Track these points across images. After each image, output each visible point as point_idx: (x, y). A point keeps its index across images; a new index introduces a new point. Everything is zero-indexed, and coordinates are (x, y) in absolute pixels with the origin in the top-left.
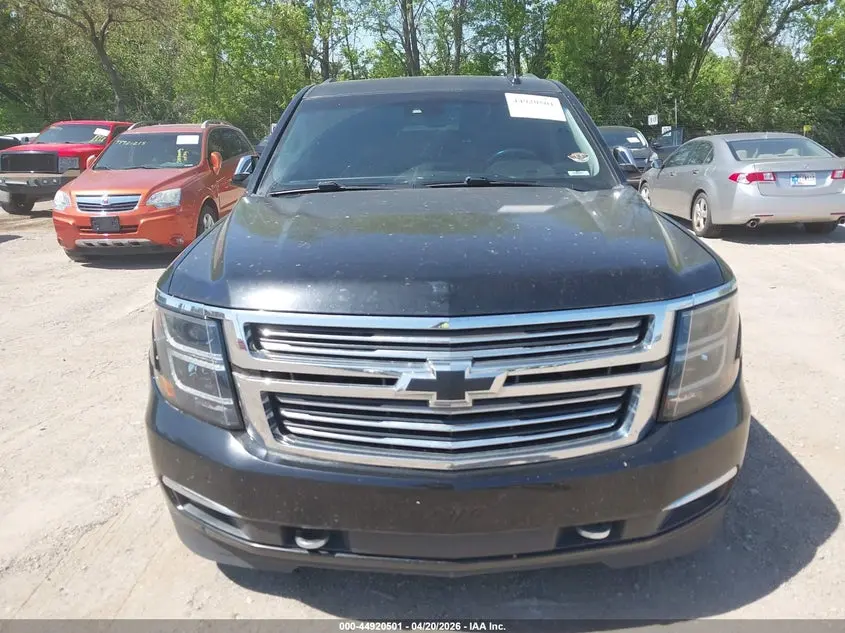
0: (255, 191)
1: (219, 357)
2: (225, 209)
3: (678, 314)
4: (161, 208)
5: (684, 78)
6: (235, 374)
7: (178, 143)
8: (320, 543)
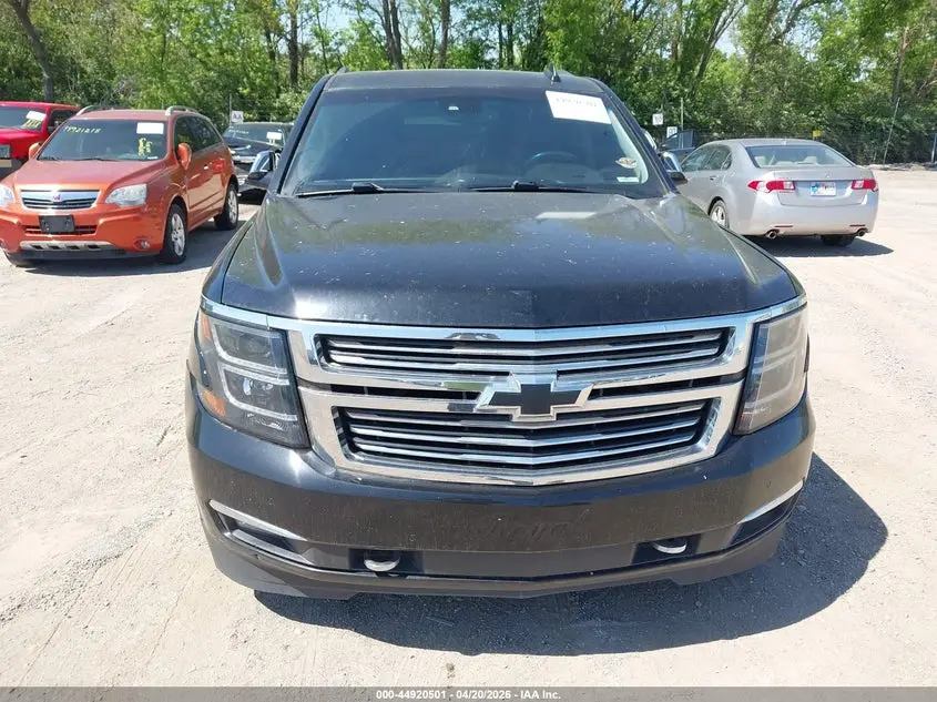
0: (279, 191)
1: (284, 372)
2: (195, 209)
3: (756, 326)
4: (124, 207)
5: (690, 75)
6: (300, 388)
7: (138, 132)
8: (392, 565)
